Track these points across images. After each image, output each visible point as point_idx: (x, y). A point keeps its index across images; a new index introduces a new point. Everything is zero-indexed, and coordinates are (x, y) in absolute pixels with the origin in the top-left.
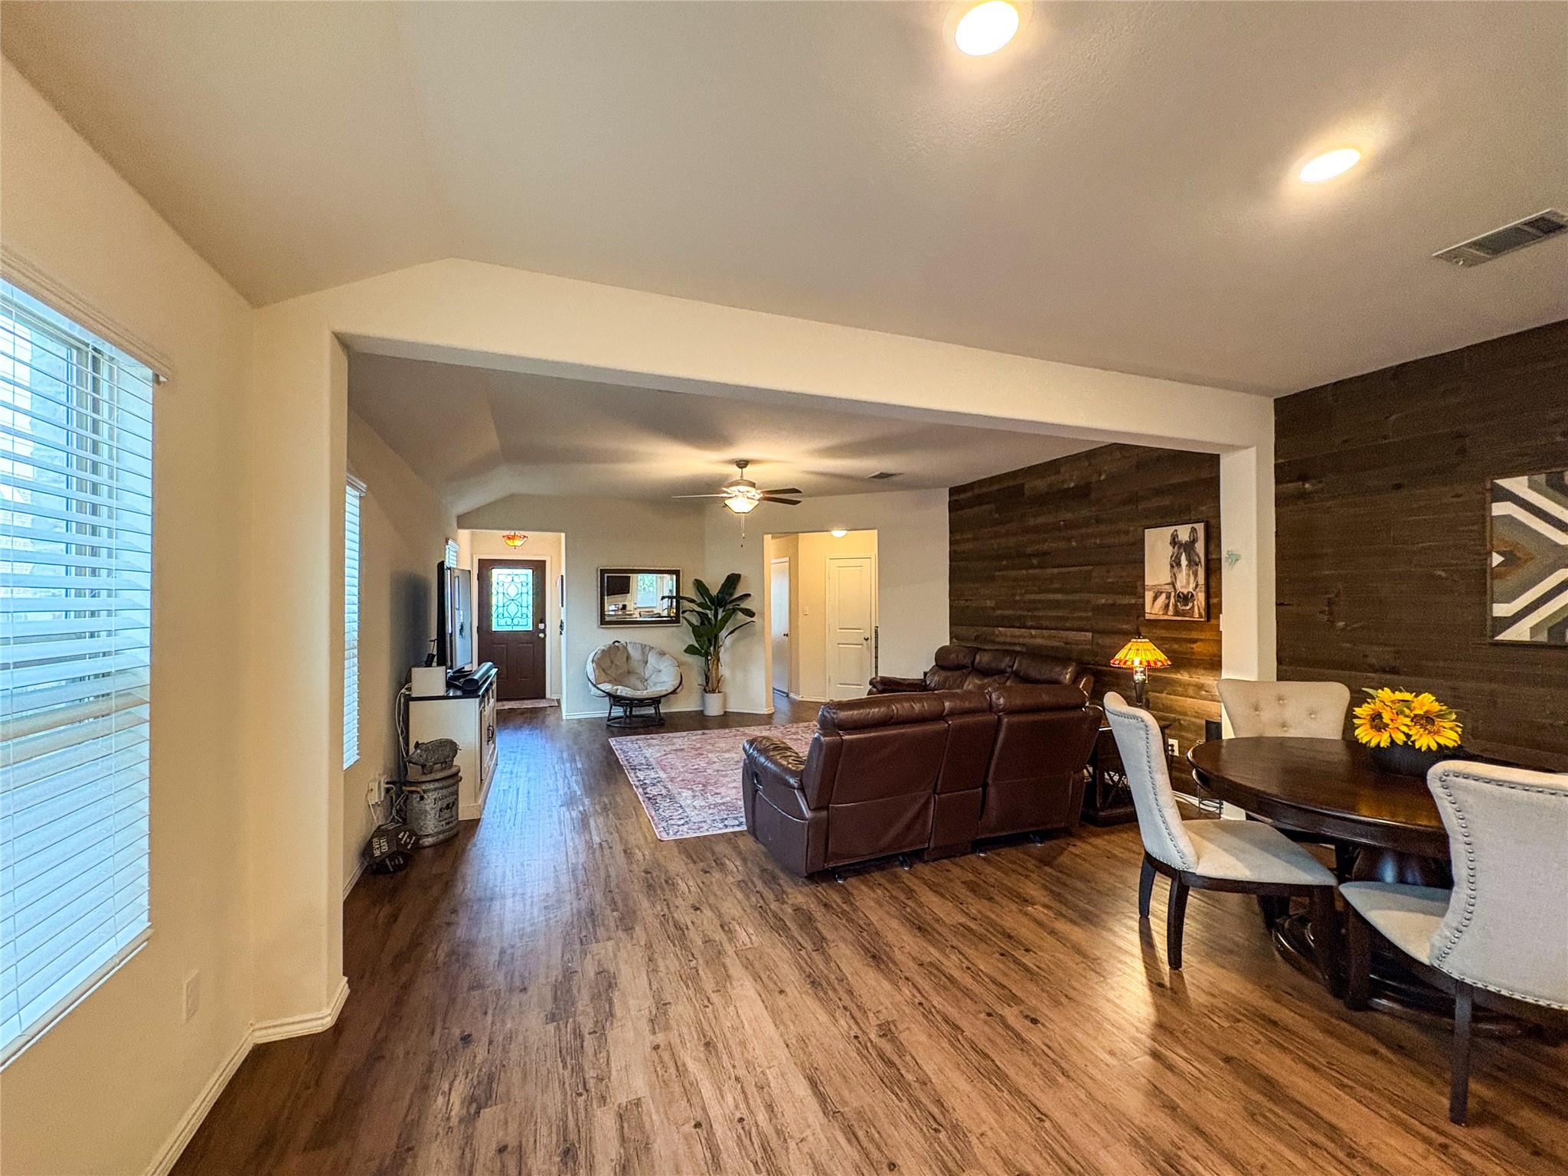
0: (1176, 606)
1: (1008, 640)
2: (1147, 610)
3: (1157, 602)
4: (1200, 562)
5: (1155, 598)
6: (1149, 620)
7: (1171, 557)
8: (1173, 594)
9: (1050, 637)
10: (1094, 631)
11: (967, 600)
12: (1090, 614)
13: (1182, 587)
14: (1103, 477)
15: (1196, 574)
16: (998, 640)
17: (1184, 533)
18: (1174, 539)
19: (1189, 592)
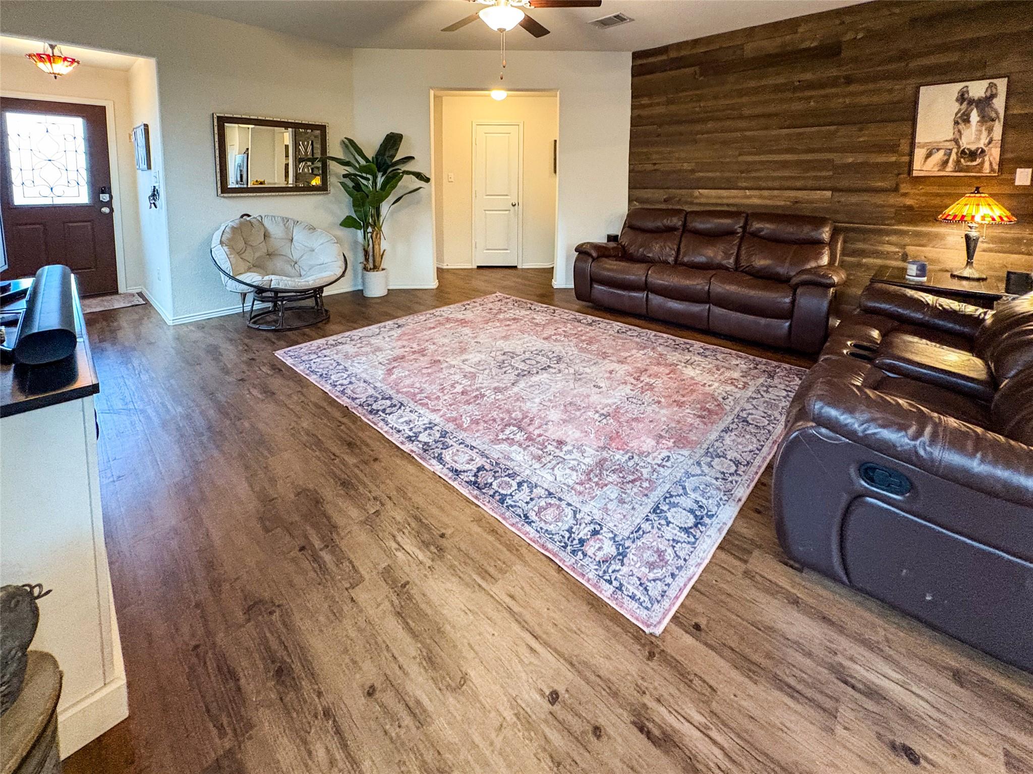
0: (958, 162)
1: (714, 201)
2: (917, 165)
3: (930, 159)
4: (998, 117)
5: (929, 155)
6: (917, 177)
7: (956, 114)
8: (955, 151)
9: (771, 198)
10: (834, 190)
11: (655, 164)
12: (831, 173)
13: (967, 144)
14: (860, 36)
15: (990, 130)
16: (696, 201)
17: (978, 89)
18: (962, 95)
19: (978, 149)
